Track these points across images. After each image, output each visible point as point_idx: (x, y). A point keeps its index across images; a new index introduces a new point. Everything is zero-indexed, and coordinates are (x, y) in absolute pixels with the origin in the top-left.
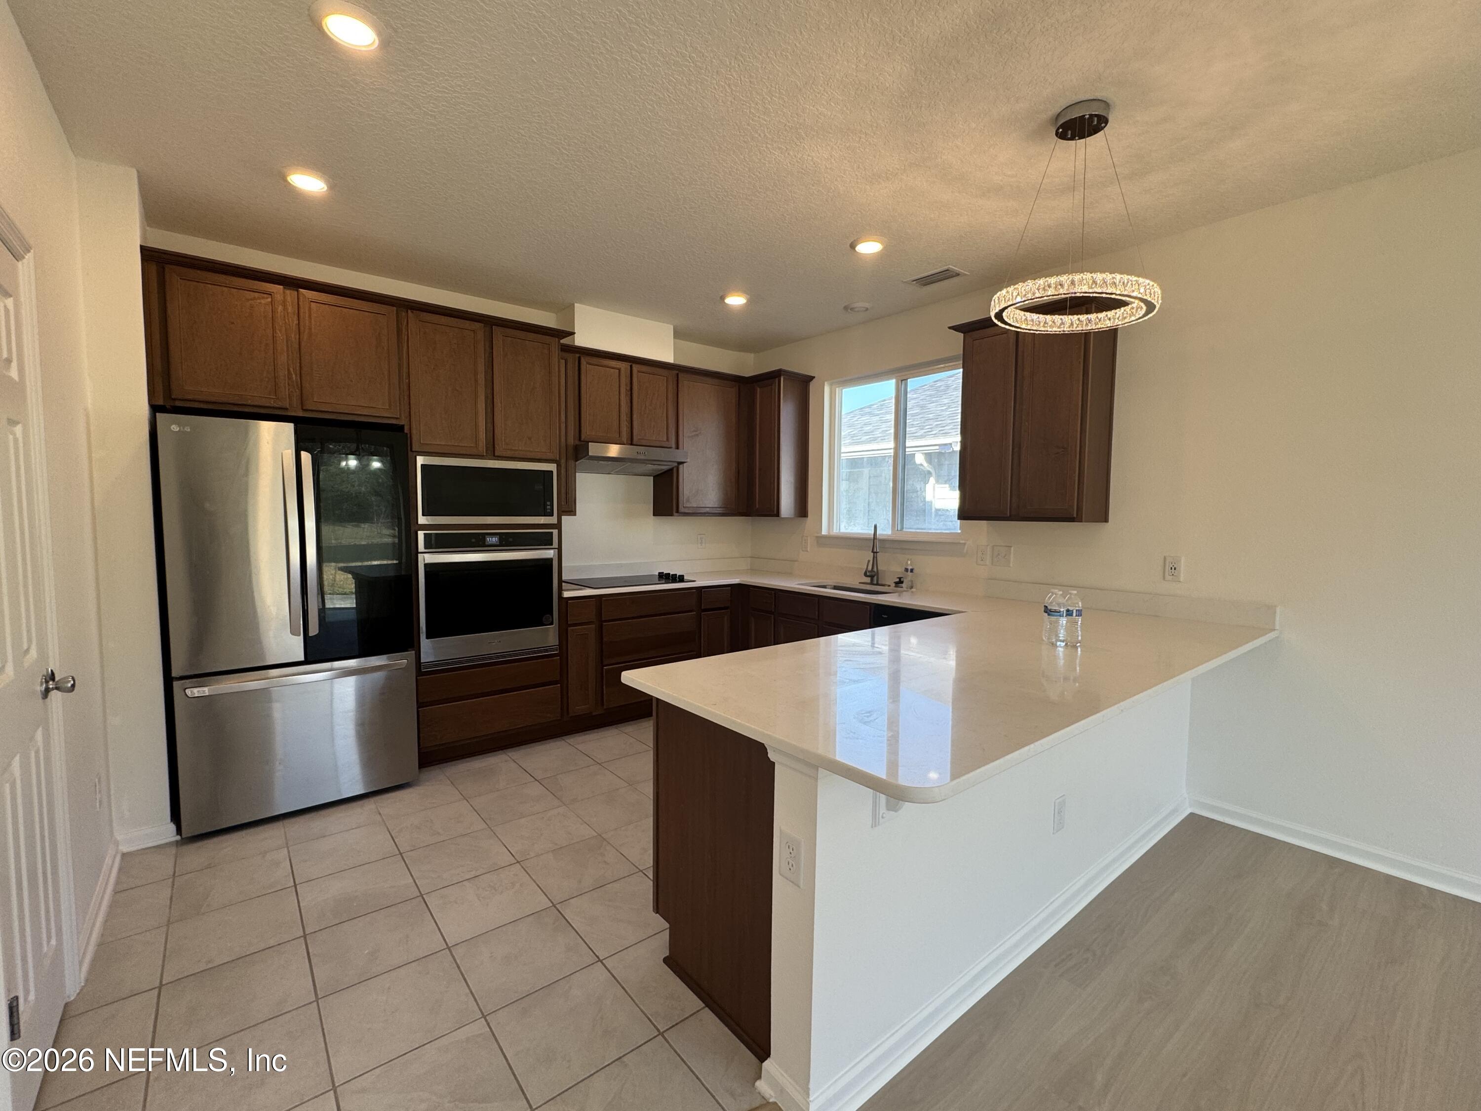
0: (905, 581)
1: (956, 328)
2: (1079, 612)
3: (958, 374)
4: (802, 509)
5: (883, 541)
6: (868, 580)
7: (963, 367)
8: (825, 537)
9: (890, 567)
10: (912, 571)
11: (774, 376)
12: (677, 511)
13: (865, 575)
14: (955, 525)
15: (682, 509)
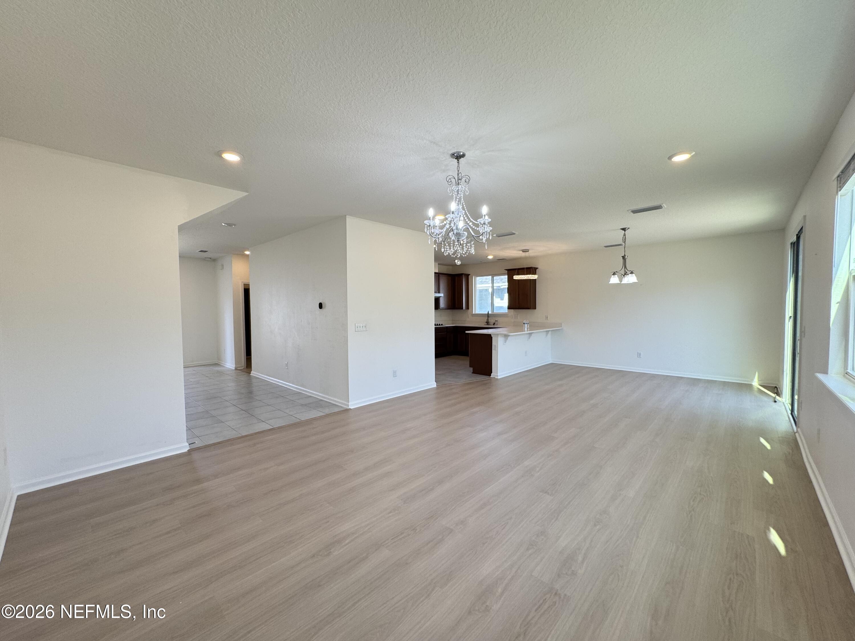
0: (496, 324)
1: (506, 270)
2: (528, 323)
3: (507, 276)
4: (468, 307)
5: (491, 314)
6: (486, 324)
7: (508, 275)
8: (473, 314)
9: (492, 321)
10: (497, 321)
11: (462, 274)
12: (439, 308)
13: (486, 322)
14: (506, 311)
15: (440, 308)
